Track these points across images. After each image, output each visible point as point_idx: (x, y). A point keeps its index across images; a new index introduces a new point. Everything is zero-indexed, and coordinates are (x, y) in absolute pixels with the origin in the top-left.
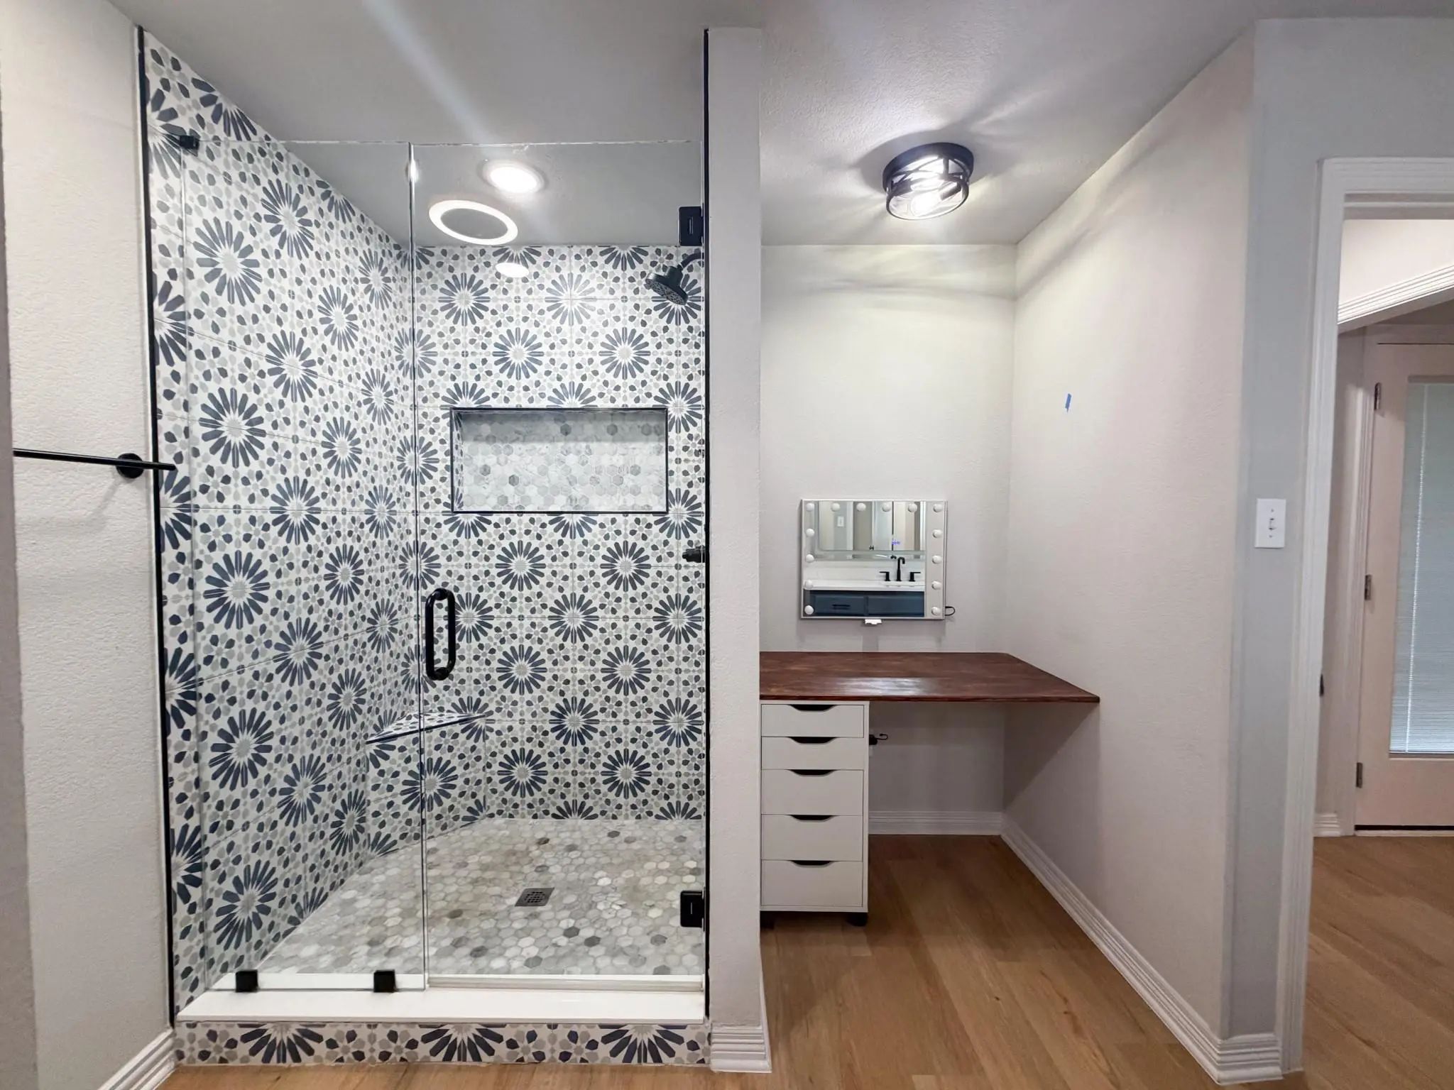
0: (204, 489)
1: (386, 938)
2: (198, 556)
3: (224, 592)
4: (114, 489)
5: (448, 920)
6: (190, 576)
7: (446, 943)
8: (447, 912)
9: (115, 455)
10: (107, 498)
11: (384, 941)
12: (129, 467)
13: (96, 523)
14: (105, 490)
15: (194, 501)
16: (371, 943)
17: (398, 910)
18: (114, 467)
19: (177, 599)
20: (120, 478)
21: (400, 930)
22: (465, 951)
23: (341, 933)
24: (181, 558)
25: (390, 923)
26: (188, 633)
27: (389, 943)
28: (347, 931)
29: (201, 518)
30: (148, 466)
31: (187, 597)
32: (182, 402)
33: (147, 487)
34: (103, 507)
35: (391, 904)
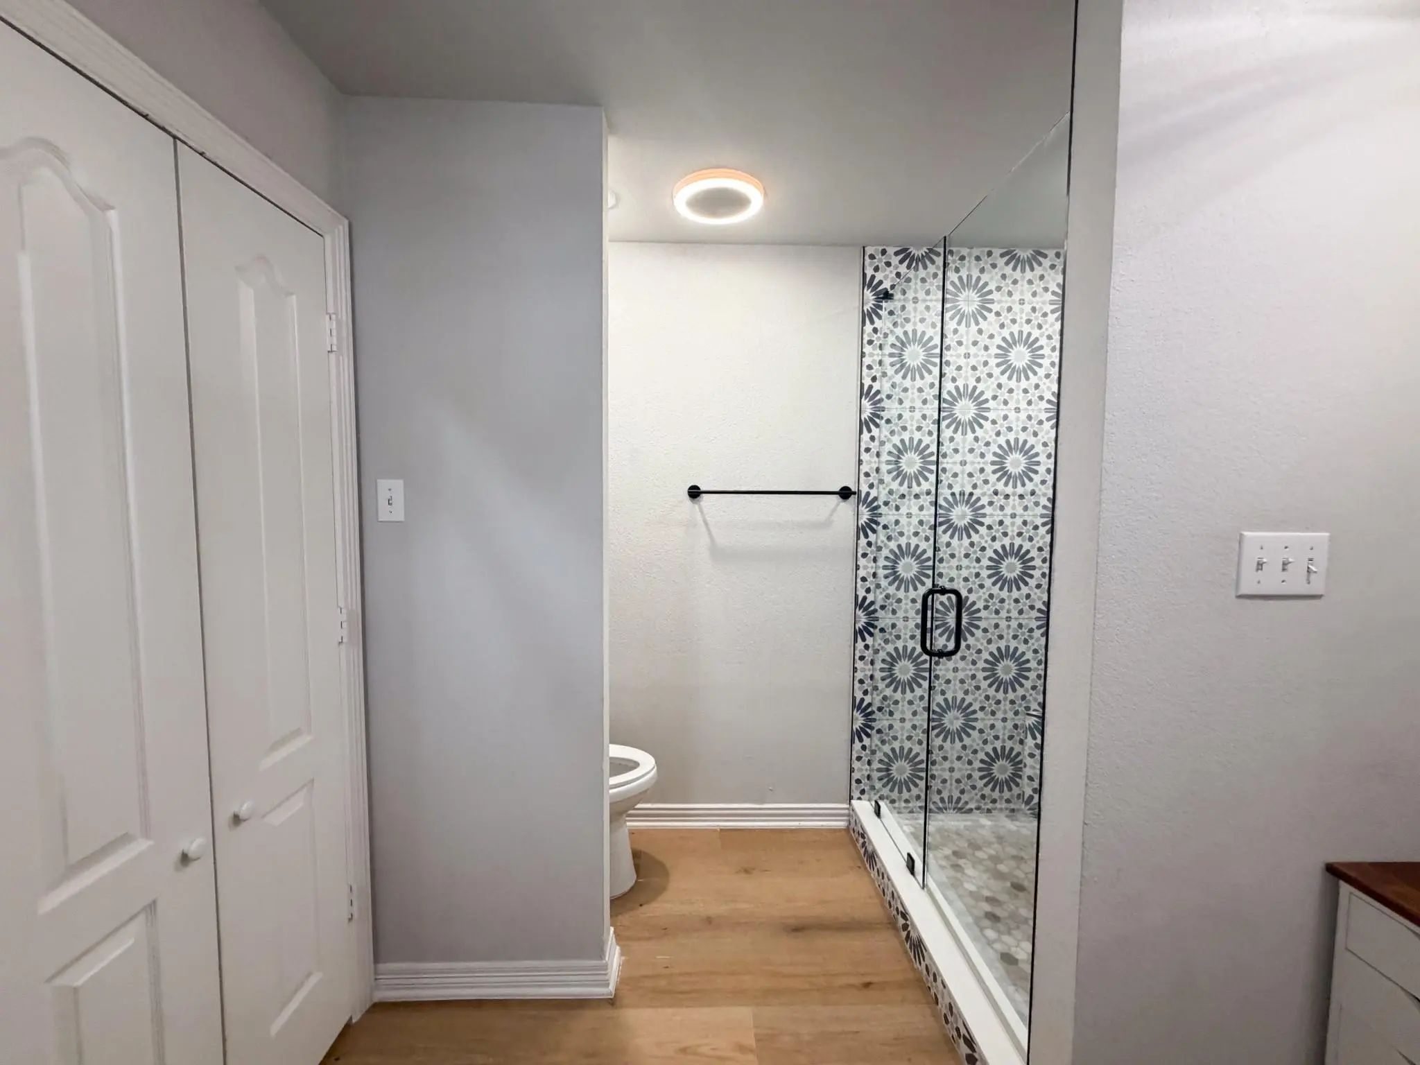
0: (886, 504)
1: (965, 858)
2: (880, 544)
3: (897, 567)
4: (838, 505)
5: (1008, 884)
6: (875, 555)
7: (987, 893)
8: (1015, 881)
9: (837, 489)
10: (834, 510)
11: (961, 858)
12: (845, 493)
13: (827, 524)
14: (832, 506)
15: (879, 511)
16: (955, 853)
17: (993, 852)
18: (838, 496)
19: (865, 567)
20: (841, 500)
21: (976, 863)
22: (987, 907)
23: (951, 835)
24: (869, 544)
25: (980, 854)
26: (872, 588)
27: (961, 862)
28: (955, 837)
29: (883, 521)
30: (854, 493)
31: (872, 567)
32: (875, 453)
33: (854, 501)
34: (831, 515)
35: (996, 846)
